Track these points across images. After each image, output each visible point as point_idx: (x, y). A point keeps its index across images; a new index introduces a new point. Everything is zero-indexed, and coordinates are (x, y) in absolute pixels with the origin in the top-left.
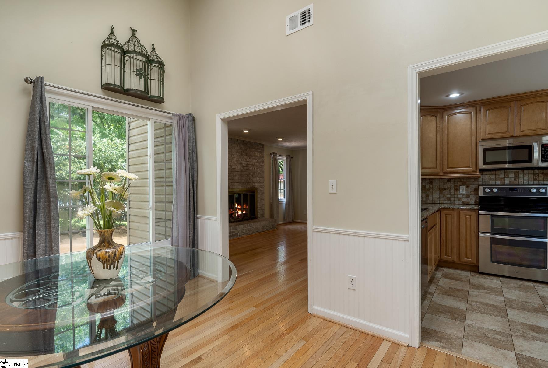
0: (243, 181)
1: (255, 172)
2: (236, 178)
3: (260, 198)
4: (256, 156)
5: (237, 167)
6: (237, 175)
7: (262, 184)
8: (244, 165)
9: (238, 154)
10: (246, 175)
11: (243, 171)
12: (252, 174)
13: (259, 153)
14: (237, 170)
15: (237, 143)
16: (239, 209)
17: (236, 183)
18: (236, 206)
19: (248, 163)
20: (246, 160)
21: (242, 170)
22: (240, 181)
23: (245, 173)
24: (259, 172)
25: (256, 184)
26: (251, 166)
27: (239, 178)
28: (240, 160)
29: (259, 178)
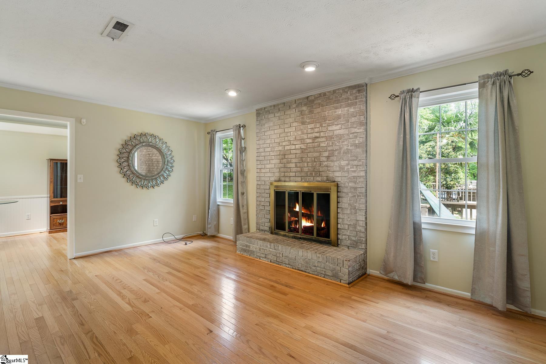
0: (306, 169)
1: (336, 150)
2: (293, 165)
3: (349, 204)
4: (339, 117)
5: (293, 147)
6: (294, 160)
7: (354, 174)
8: (309, 141)
9: (295, 124)
10: (313, 159)
11: (307, 151)
12: (326, 154)
13: (346, 109)
14: (292, 152)
15: (294, 106)
16: (304, 215)
17: (291, 173)
18: (297, 209)
19: (317, 135)
20: (312, 131)
21: (303, 151)
22: (299, 169)
23: (309, 155)
24: (347, 149)
25: (337, 174)
26: (324, 139)
27: (298, 165)
28: (300, 133)
29: (347, 162)
